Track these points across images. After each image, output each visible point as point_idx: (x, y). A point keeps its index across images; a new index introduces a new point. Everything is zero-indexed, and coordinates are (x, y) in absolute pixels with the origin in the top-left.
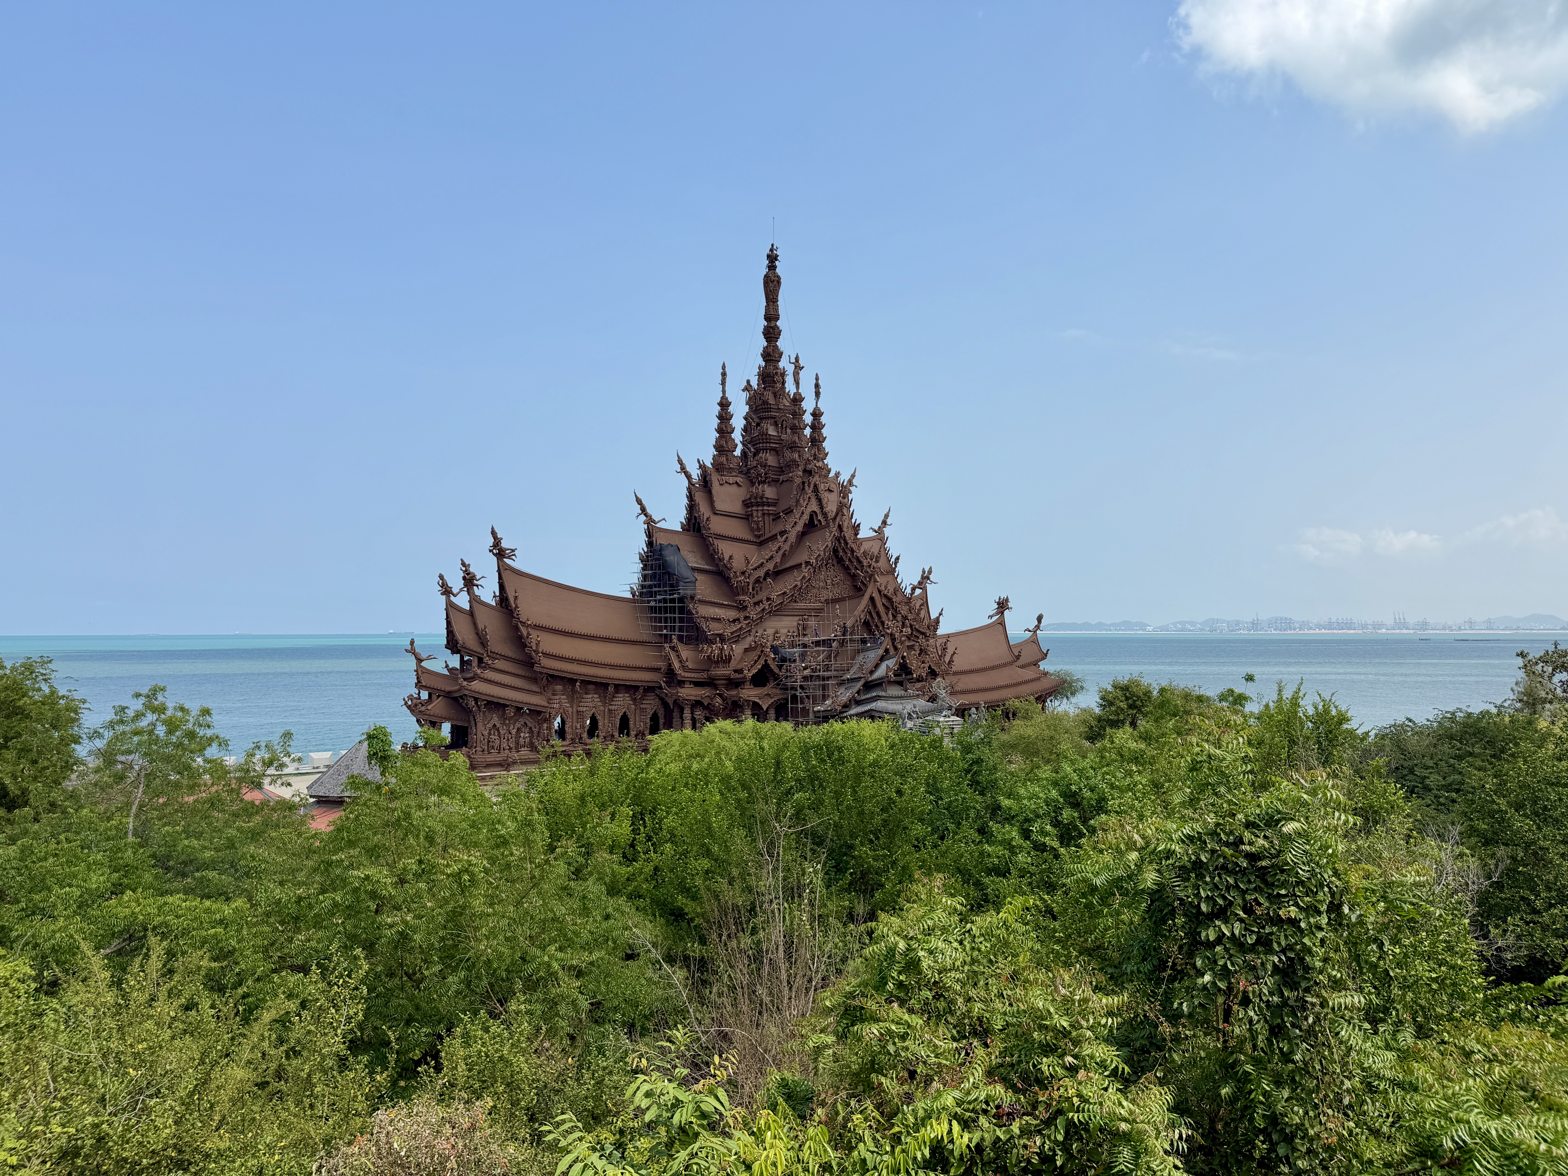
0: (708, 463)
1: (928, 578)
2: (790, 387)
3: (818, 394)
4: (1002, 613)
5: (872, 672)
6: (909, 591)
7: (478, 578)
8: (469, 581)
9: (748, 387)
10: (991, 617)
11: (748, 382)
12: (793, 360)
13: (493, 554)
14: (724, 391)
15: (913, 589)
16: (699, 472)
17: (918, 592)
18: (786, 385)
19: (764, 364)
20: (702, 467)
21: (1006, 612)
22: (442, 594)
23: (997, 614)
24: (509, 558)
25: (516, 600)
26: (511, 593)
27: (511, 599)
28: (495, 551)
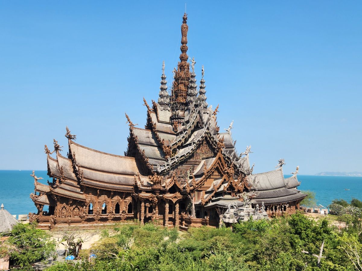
0: (156, 101)
5: (218, 189)
7: (60, 147)
8: (57, 148)
13: (67, 137)
18: (189, 70)
19: (180, 61)
20: (154, 103)
22: (46, 153)
24: (73, 139)
25: (74, 155)
26: (73, 153)
27: (73, 156)
28: (67, 136)
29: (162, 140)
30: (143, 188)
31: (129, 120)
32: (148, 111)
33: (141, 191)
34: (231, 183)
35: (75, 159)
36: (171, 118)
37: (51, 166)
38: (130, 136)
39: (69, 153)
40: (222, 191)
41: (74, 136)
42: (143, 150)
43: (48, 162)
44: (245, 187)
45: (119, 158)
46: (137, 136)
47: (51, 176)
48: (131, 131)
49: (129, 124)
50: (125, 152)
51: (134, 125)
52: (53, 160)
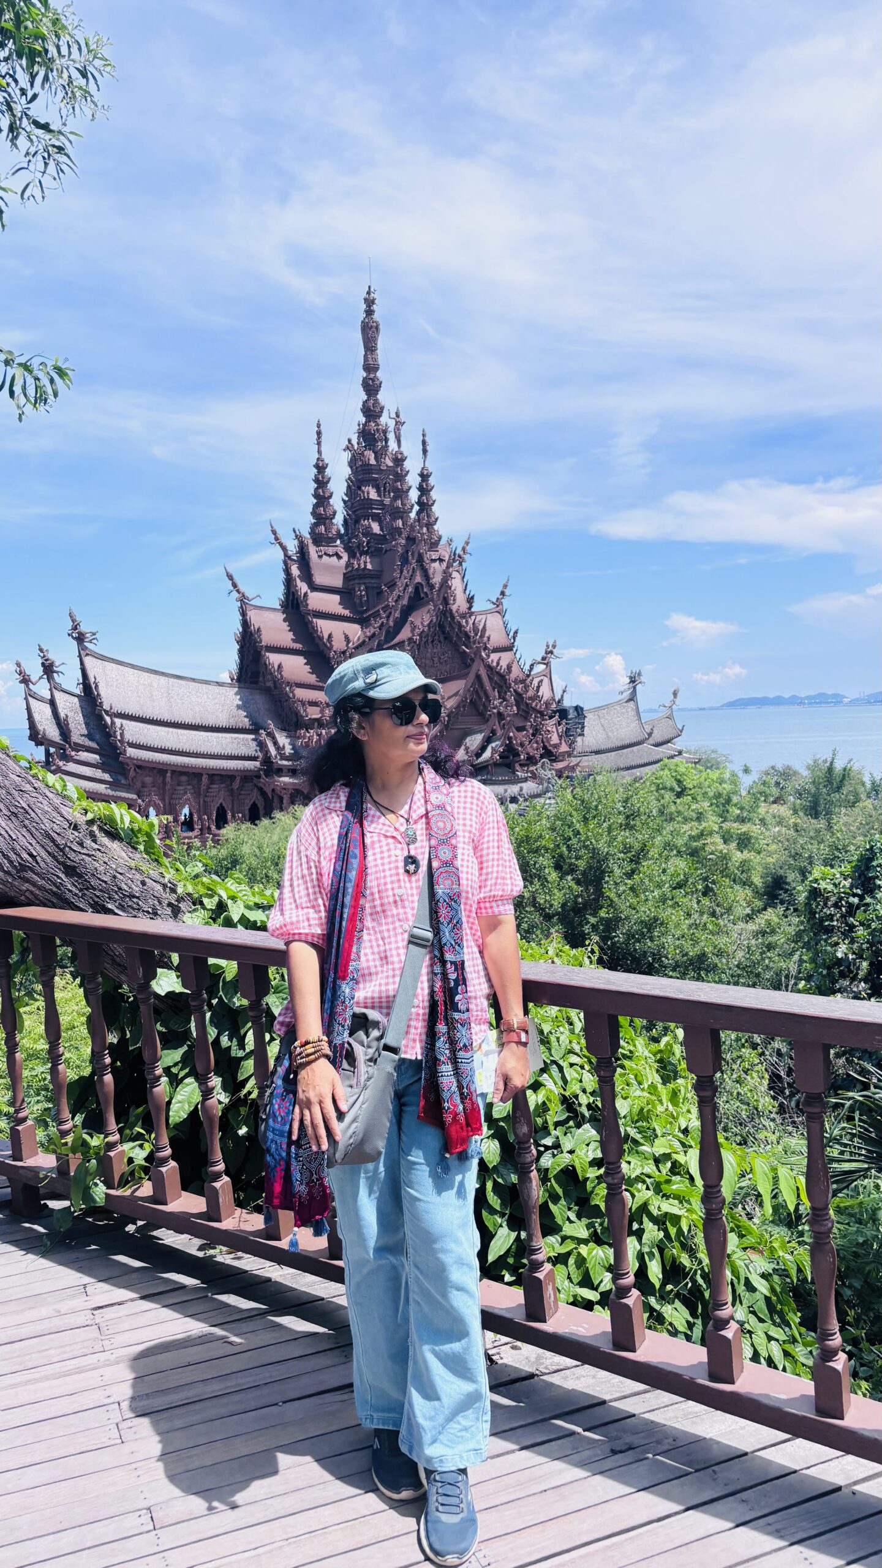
1: (551, 652)
3: (425, 451)
4: (635, 688)
7: (57, 664)
8: (49, 669)
9: (348, 447)
10: (622, 692)
11: (349, 441)
12: (394, 416)
13: (73, 637)
14: (319, 452)
16: (296, 542)
17: (540, 667)
18: (389, 443)
19: (363, 420)
20: (298, 537)
21: (639, 687)
22: (21, 682)
23: (629, 689)
24: (90, 642)
25: (97, 686)
26: (92, 680)
27: (93, 686)
28: (74, 635)
29: (326, 636)
30: (285, 763)
31: (235, 585)
32: (285, 563)
33: (280, 771)
34: (510, 738)
35: (99, 695)
36: (347, 577)
37: (37, 717)
38: (241, 630)
39: (81, 681)
40: (487, 761)
41: (94, 634)
42: (280, 666)
43: (29, 709)
44: (545, 747)
45: (217, 689)
46: (259, 630)
47: (39, 743)
48: (243, 614)
49: (235, 595)
50: (230, 673)
51: (250, 598)
52: (40, 699)
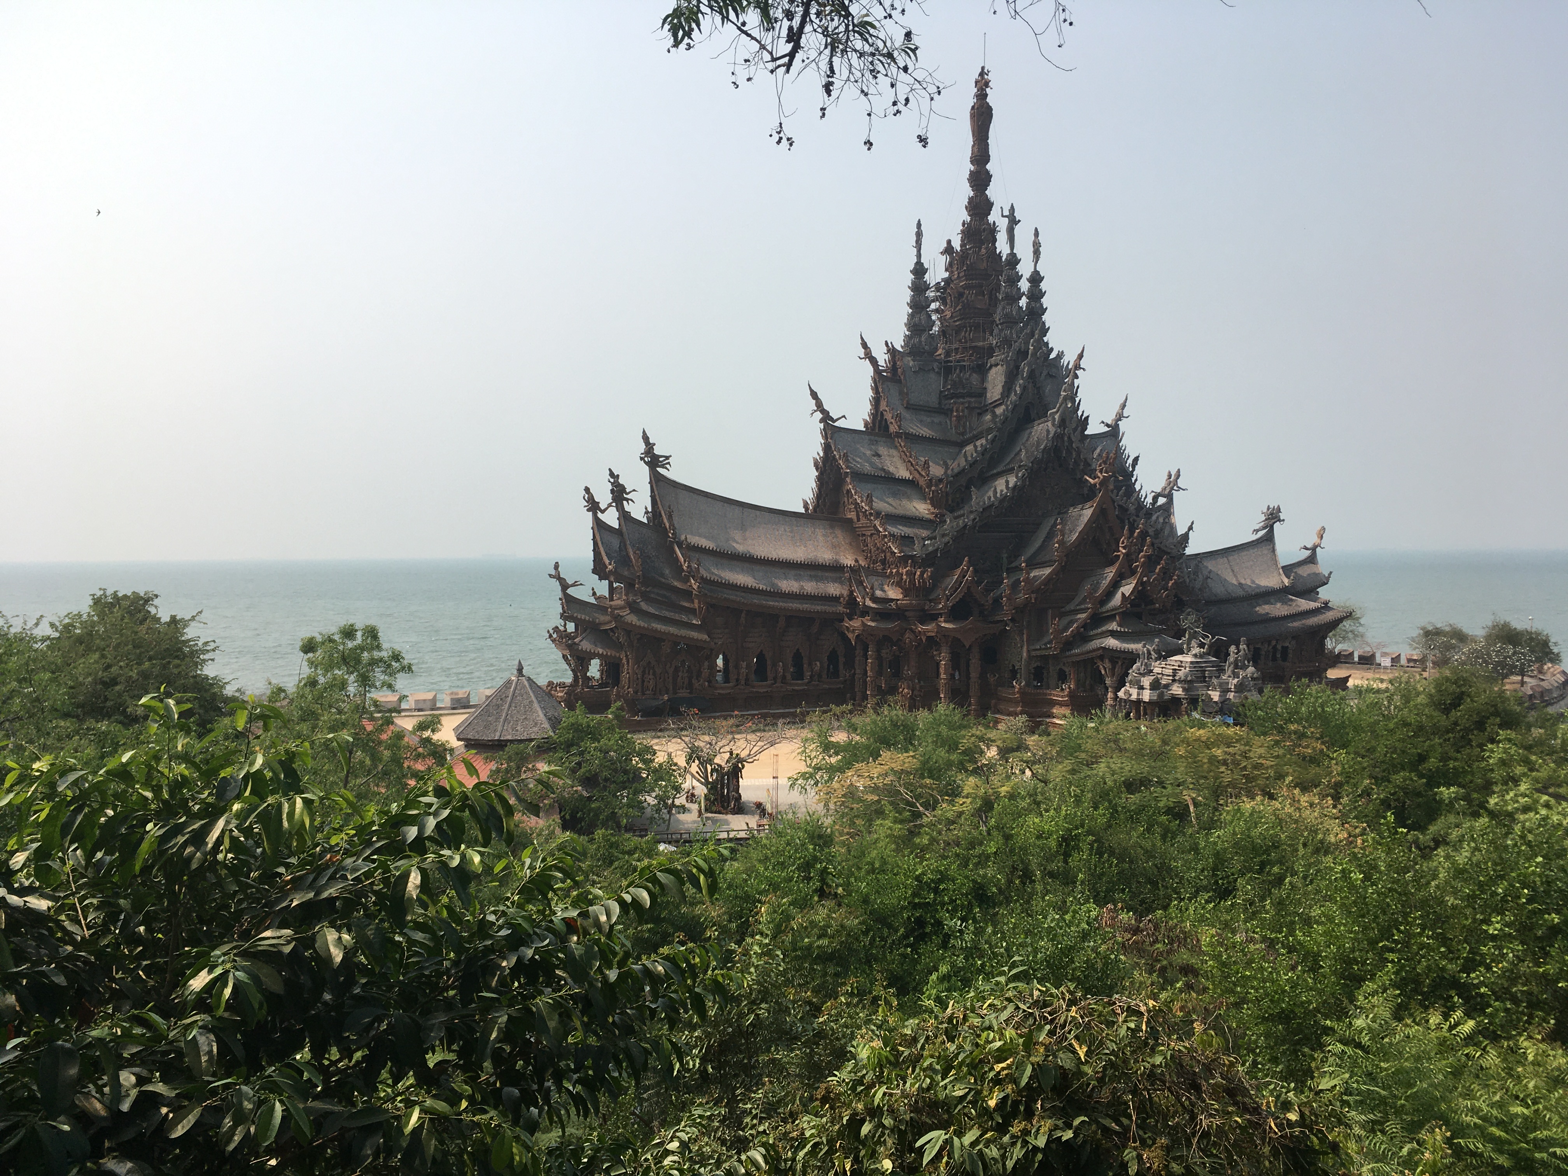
0: (899, 345)
1: (1176, 483)
2: (1002, 246)
3: (1037, 253)
4: (1272, 527)
5: (1102, 602)
6: (1149, 500)
7: (628, 490)
8: (619, 493)
9: (949, 249)
10: (1257, 531)
11: (949, 242)
12: (1006, 213)
13: (645, 462)
14: (919, 255)
15: (1155, 499)
16: (886, 357)
17: (1161, 501)
18: (997, 244)
19: (969, 219)
20: (891, 351)
21: (1277, 526)
22: (588, 510)
23: (1264, 528)
24: (663, 466)
26: (664, 509)
28: (646, 459)
31: (819, 406)
32: (875, 380)
35: (672, 525)
36: (944, 395)
38: (822, 454)
39: (650, 509)
41: (667, 458)
46: (845, 455)
47: (604, 577)
49: (819, 415)
51: (835, 418)
